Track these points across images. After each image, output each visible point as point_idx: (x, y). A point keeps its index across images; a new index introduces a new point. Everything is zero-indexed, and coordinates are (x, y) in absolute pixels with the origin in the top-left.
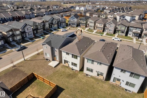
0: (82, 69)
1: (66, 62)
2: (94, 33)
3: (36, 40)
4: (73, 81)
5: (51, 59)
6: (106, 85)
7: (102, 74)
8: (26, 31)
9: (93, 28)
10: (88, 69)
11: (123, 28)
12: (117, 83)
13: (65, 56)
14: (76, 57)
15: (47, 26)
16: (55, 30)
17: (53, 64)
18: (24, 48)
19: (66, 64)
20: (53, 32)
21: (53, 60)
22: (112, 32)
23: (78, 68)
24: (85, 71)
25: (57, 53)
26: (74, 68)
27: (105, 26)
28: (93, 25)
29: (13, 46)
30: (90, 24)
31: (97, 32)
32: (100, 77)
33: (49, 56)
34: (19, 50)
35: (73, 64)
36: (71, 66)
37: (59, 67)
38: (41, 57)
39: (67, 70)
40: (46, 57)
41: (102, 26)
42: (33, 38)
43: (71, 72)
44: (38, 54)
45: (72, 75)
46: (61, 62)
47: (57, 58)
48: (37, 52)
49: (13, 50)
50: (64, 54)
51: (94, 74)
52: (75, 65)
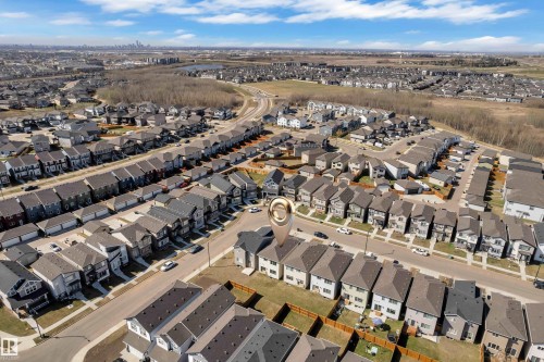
0: (281, 278)
1: (263, 269)
2: (308, 216)
3: (212, 232)
4: (272, 289)
5: (244, 266)
6: (306, 293)
7: (302, 282)
8: (196, 218)
9: (308, 204)
10: (288, 277)
11: (358, 210)
12: (316, 290)
13: (262, 262)
14: (275, 264)
15: (224, 201)
16: (238, 208)
17: (248, 271)
18: (200, 249)
19: (264, 272)
20: (234, 215)
21: (247, 266)
22: (341, 215)
23: (277, 276)
24: (285, 280)
25: (252, 259)
26: (273, 276)
27: (328, 203)
28: (308, 198)
29: (181, 246)
30: (304, 197)
31: (314, 215)
32: (301, 286)
33: (242, 261)
34: (194, 253)
35: (271, 271)
36: (269, 274)
37: (255, 275)
38: (229, 262)
39: (265, 279)
40: (237, 263)
41: (324, 204)
42: (205, 229)
43: (270, 281)
44: (224, 258)
45: (272, 283)
46: (257, 268)
47: (253, 263)
48: (221, 255)
49: (185, 251)
50: (261, 260)
51: (294, 282)
52: (274, 272)
